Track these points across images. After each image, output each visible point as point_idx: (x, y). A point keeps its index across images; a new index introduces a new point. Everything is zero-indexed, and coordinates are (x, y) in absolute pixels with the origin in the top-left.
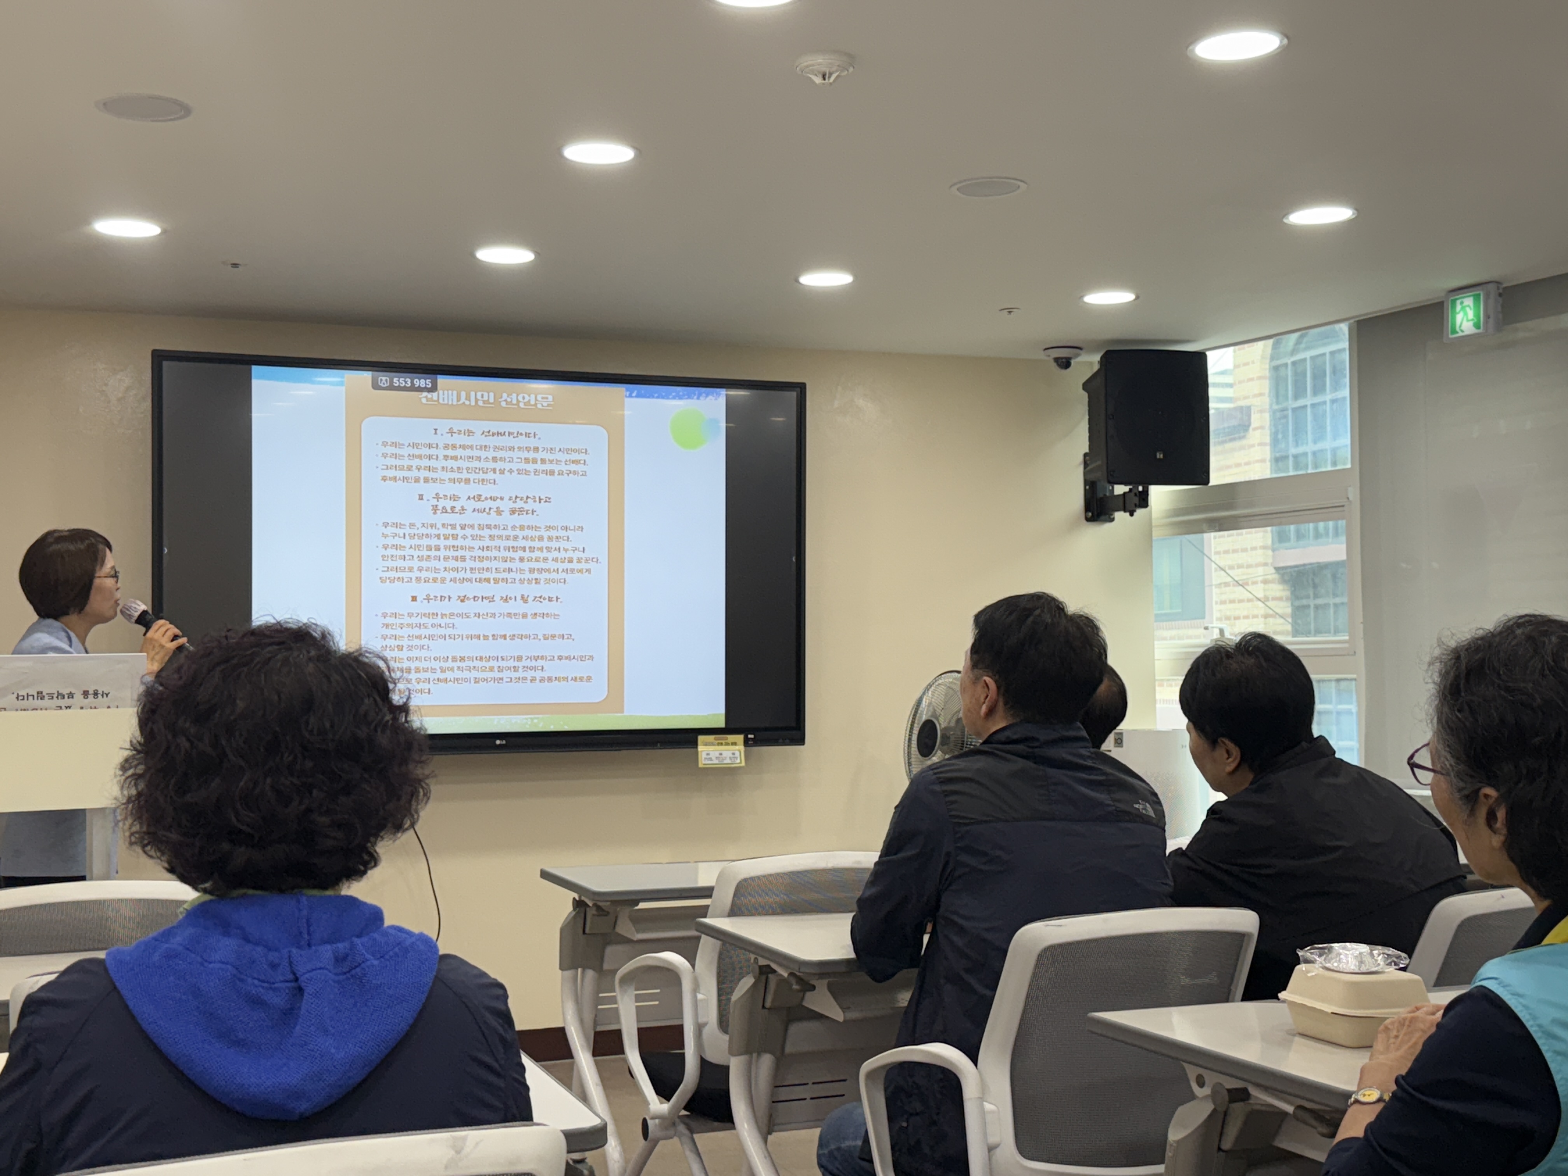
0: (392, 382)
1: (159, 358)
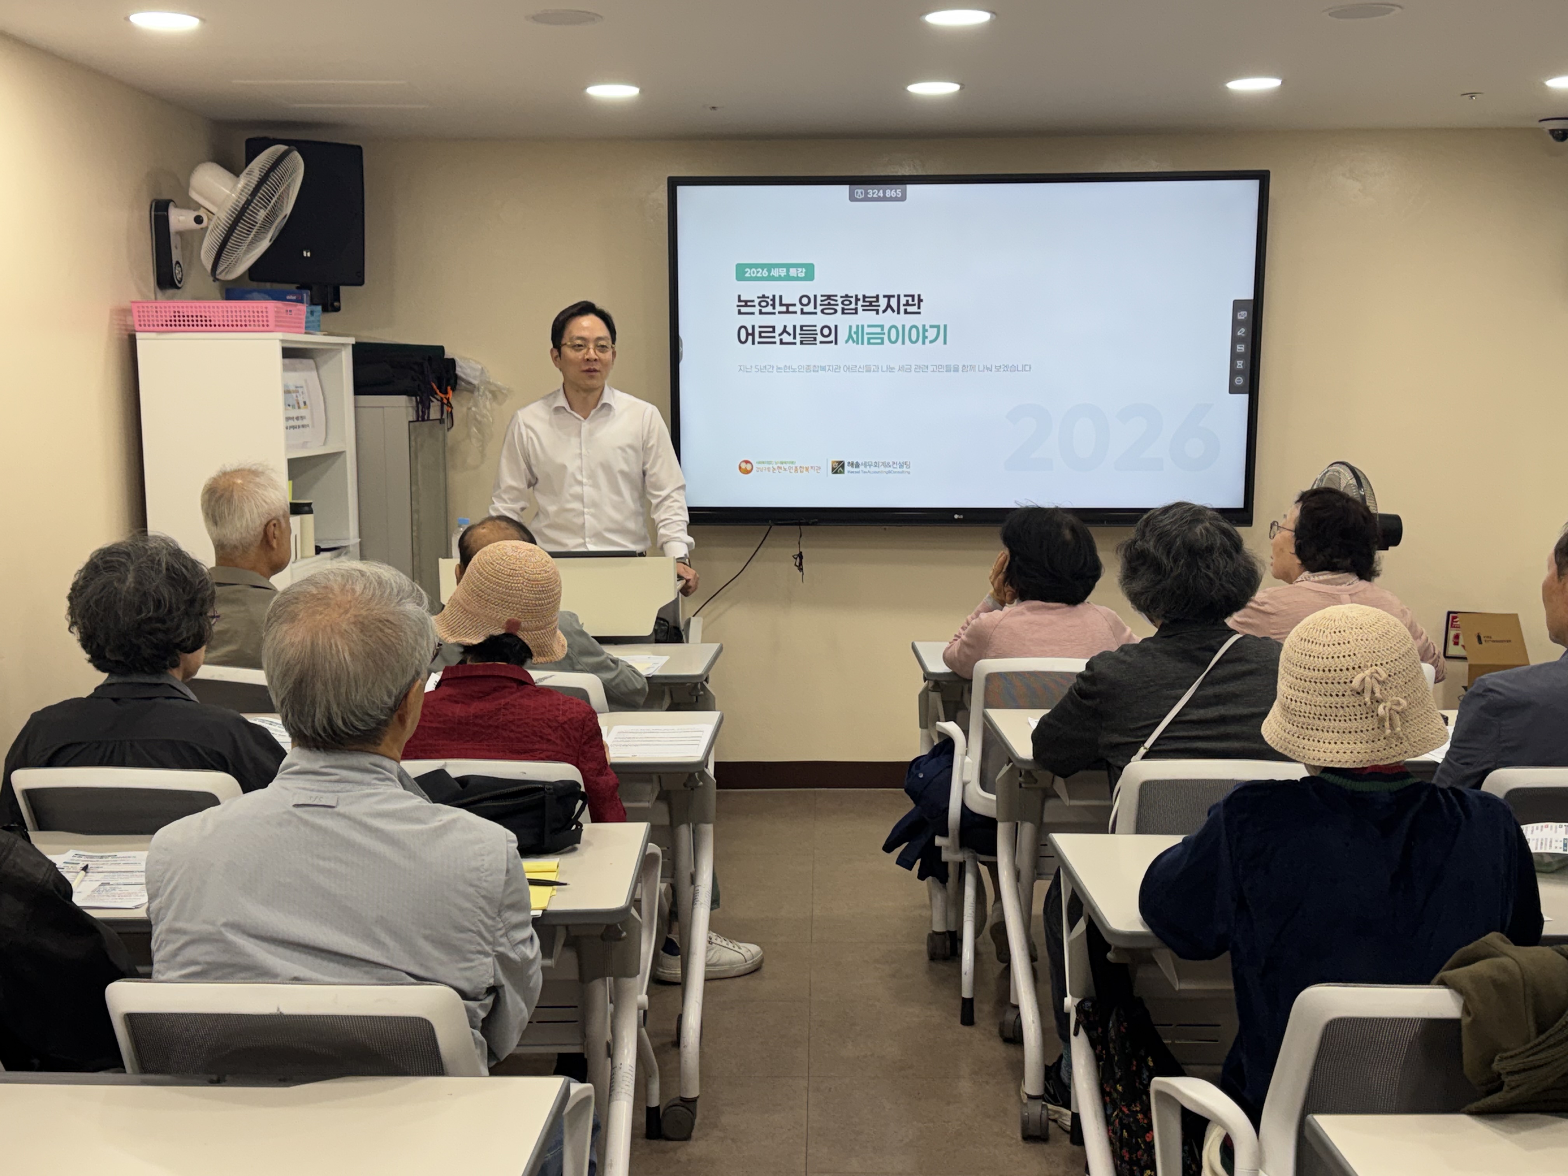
0: (867, 193)
1: (674, 183)
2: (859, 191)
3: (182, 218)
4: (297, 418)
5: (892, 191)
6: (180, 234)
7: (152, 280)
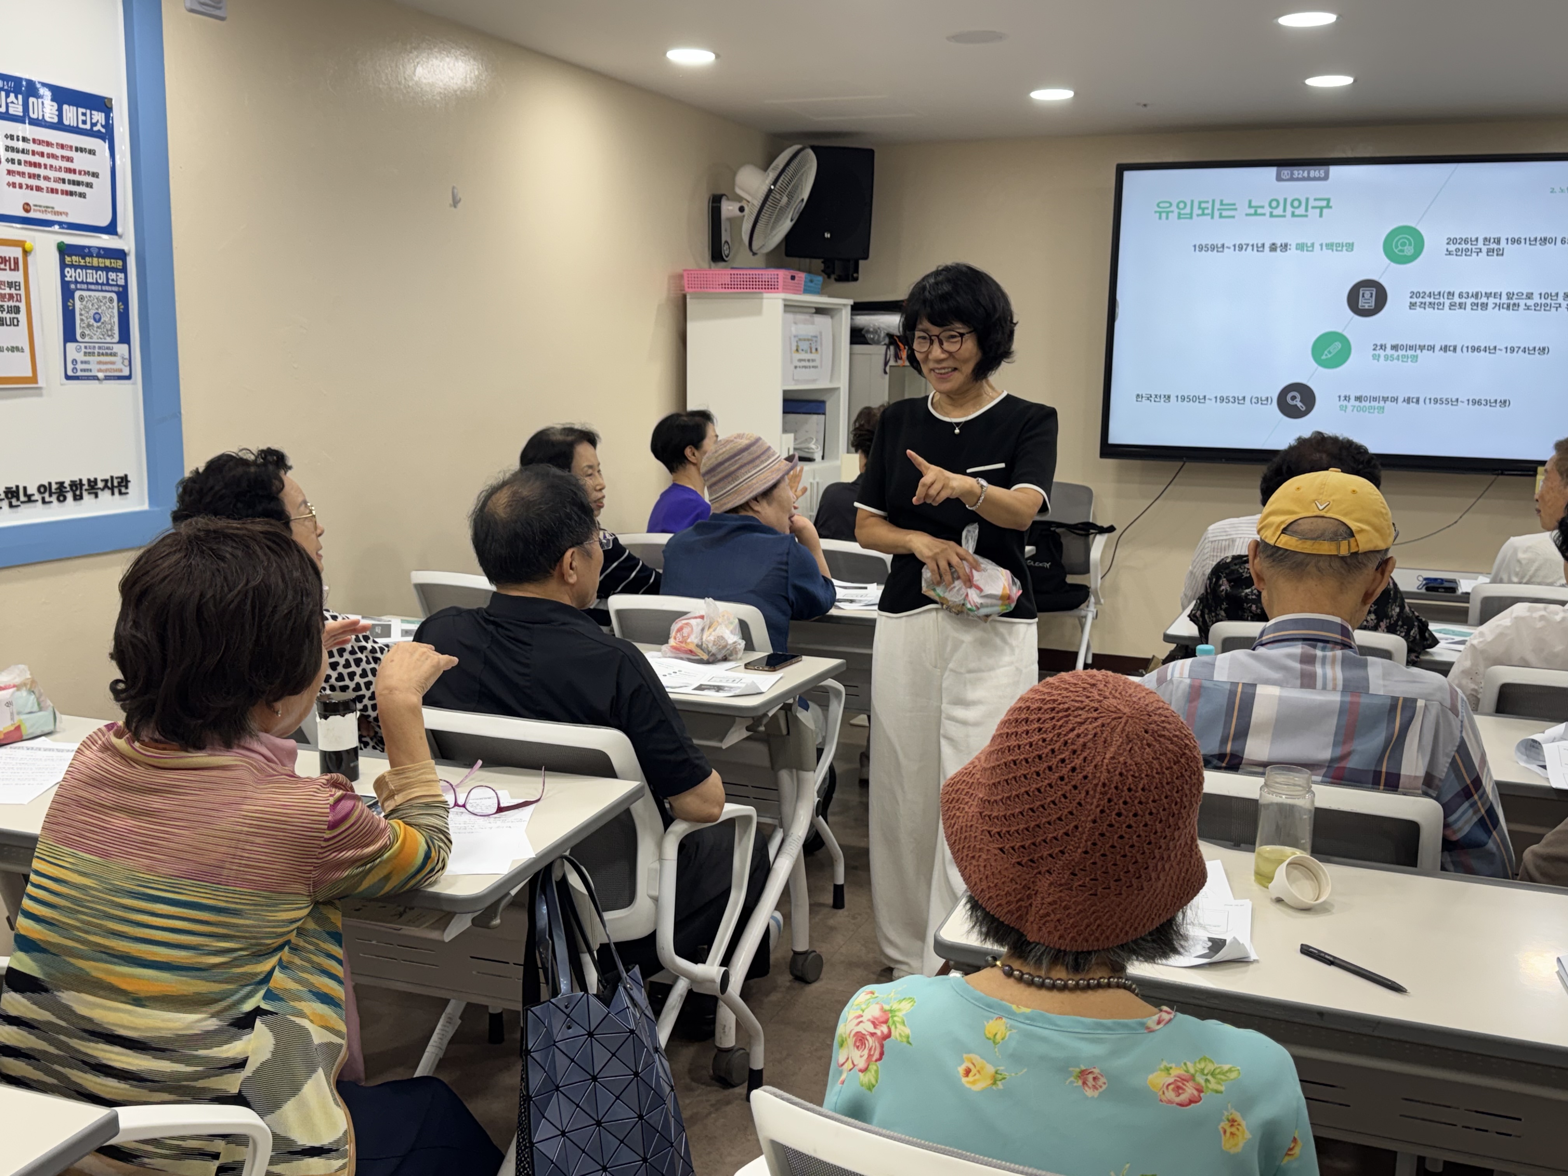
0: (1292, 174)
1: (1121, 169)
2: (1286, 172)
3: (730, 208)
4: (809, 360)
5: (1315, 172)
6: (730, 220)
7: (707, 253)
